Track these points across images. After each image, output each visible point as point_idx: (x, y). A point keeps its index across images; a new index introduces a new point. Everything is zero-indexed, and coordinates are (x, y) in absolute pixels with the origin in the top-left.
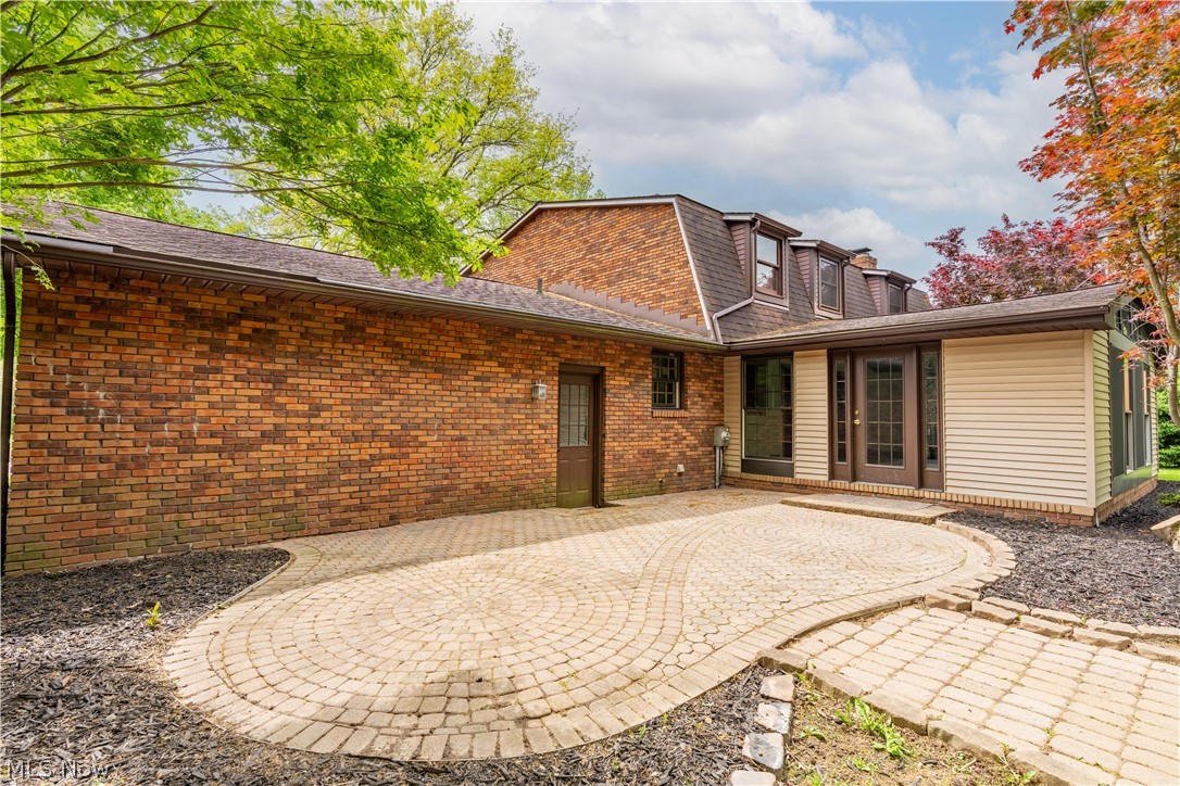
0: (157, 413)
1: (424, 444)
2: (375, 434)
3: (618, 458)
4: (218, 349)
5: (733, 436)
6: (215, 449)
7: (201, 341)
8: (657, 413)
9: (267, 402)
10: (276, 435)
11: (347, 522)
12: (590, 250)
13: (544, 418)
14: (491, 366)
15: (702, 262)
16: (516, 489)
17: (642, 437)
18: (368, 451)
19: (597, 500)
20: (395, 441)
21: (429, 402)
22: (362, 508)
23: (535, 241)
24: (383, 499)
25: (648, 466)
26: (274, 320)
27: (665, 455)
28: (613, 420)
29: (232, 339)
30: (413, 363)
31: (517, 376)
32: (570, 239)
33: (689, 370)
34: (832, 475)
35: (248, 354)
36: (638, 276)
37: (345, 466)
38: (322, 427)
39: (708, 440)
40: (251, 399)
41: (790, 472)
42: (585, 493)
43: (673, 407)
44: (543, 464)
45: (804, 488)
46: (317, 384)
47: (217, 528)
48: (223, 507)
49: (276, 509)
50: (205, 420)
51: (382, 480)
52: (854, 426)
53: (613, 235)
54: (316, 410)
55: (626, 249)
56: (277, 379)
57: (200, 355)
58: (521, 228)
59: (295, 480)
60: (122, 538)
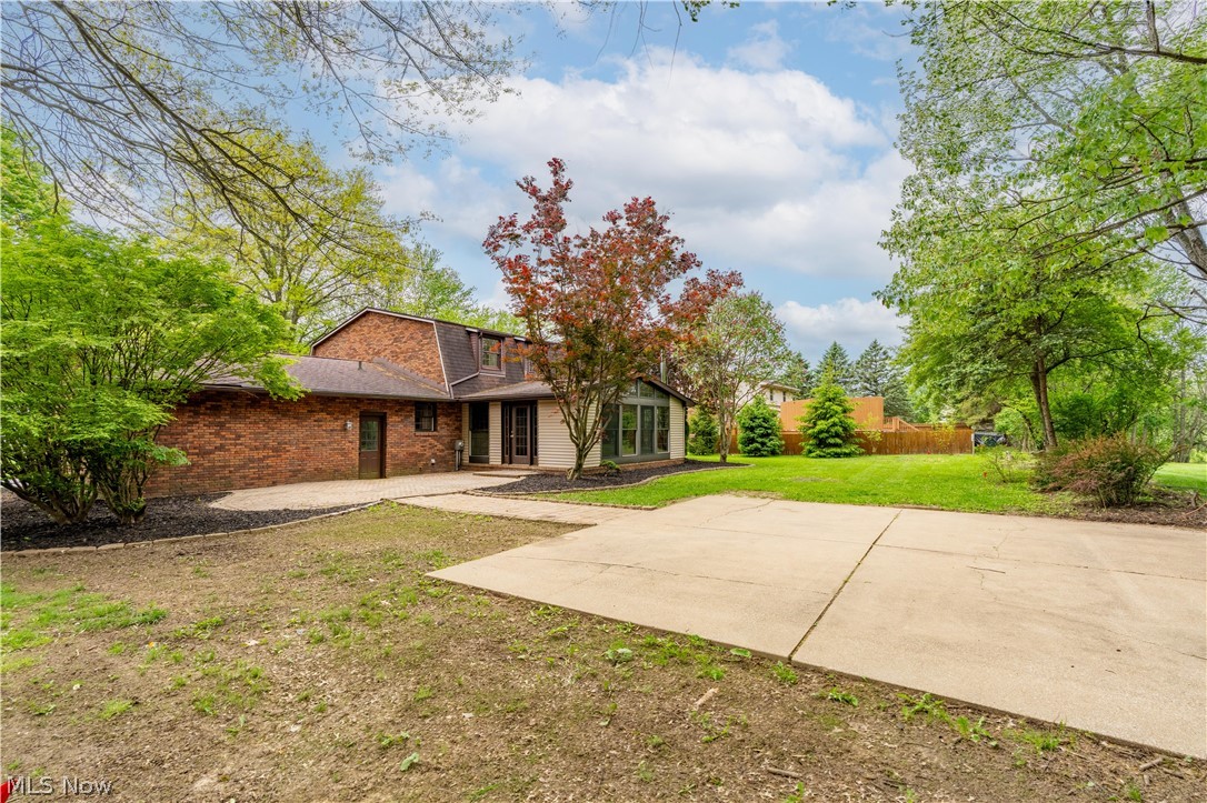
0: (174, 441)
1: (288, 451)
2: (265, 447)
3: (394, 456)
4: (197, 414)
5: (466, 444)
6: (196, 454)
7: (190, 411)
8: (418, 434)
9: (217, 434)
10: (221, 448)
11: (252, 484)
12: (396, 340)
13: (351, 438)
14: (324, 415)
15: (447, 356)
16: (336, 471)
17: (408, 446)
18: (262, 454)
19: (382, 475)
20: (275, 450)
21: (291, 432)
22: (259, 478)
23: (365, 329)
24: (269, 475)
25: (413, 460)
26: (220, 401)
27: (423, 455)
28: (391, 438)
29: (202, 410)
30: (283, 416)
31: (336, 419)
32: (385, 332)
33: (439, 411)
34: (503, 462)
35: (209, 416)
36: (419, 358)
37: (252, 460)
38: (241, 444)
39: (451, 446)
40: (211, 434)
41: (487, 461)
42: (376, 473)
43: (430, 430)
44: (351, 459)
45: (492, 468)
46: (239, 427)
47: (197, 485)
48: (199, 477)
49: (221, 478)
50: (192, 442)
51: (268, 467)
52: (511, 439)
53: (407, 334)
54: (239, 437)
55: (414, 343)
56: (221, 425)
57: (190, 417)
58: (357, 319)
59: (229, 466)
60: (160, 488)
